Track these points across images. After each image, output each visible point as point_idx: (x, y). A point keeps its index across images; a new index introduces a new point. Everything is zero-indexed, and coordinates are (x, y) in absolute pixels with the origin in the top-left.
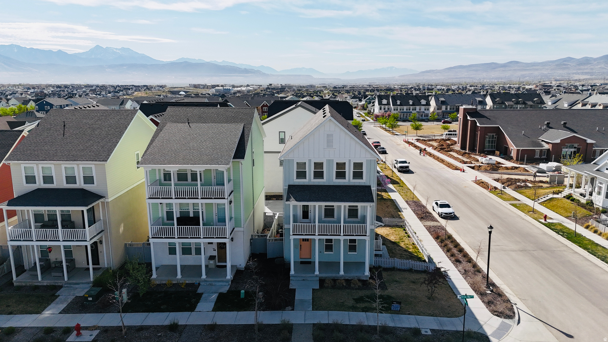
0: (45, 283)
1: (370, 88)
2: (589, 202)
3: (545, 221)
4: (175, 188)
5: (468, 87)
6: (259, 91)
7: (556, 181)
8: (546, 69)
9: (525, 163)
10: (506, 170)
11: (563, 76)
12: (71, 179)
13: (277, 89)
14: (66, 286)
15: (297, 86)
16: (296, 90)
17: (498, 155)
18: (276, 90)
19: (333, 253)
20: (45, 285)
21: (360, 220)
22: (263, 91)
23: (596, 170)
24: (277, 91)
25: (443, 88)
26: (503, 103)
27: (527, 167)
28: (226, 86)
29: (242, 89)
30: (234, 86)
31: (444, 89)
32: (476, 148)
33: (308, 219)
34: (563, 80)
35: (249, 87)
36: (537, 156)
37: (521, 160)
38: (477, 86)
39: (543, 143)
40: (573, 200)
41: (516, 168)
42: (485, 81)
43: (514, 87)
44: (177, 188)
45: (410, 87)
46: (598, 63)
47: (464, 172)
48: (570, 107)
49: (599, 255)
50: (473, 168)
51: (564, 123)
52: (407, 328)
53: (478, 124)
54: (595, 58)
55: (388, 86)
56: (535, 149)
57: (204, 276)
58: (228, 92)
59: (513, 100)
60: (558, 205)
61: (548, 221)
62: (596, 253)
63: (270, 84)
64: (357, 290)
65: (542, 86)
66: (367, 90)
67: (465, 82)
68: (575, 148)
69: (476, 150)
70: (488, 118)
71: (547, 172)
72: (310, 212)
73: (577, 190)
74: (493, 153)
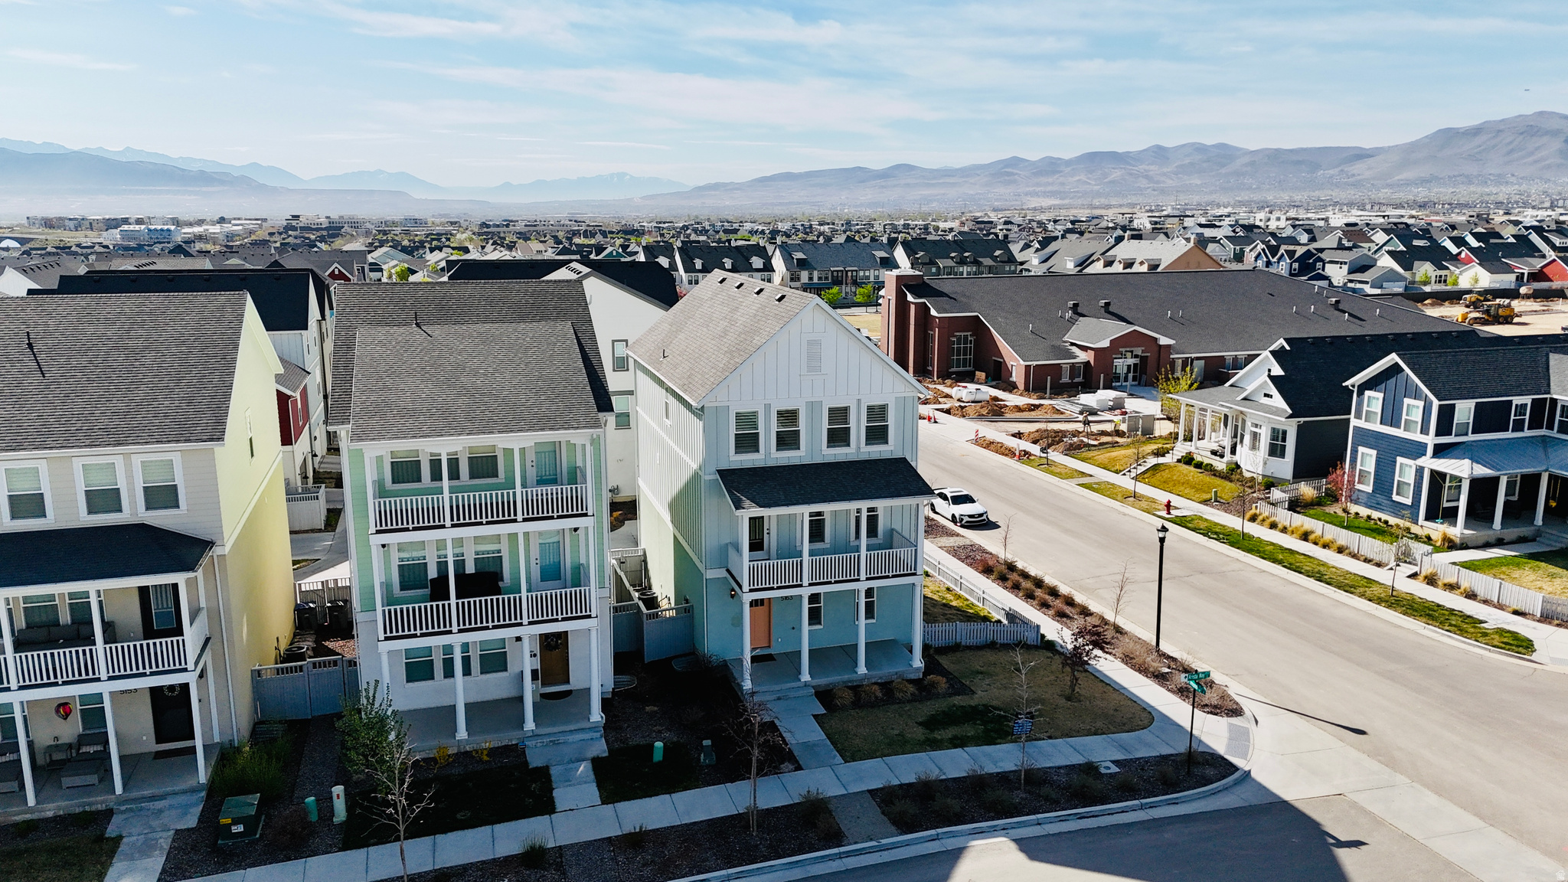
0: (50, 810)
1: (579, 226)
2: (1234, 466)
3: (1169, 513)
4: (451, 498)
5: (815, 223)
6: (262, 235)
7: (1140, 430)
8: (971, 183)
9: (1048, 395)
10: (1019, 413)
11: (1006, 200)
12: (104, 499)
13: (317, 230)
14: (123, 808)
15: (376, 222)
16: (374, 231)
17: (983, 382)
18: (314, 232)
19: (822, 627)
20: (51, 816)
21: (882, 542)
22: (276, 235)
23: (1243, 399)
24: (319, 234)
25: (761, 228)
26: (932, 263)
27: (1060, 403)
28: (152, 220)
29: (210, 231)
30: (177, 222)
31: (763, 230)
32: (930, 368)
33: (763, 550)
34: (1009, 210)
35: (230, 223)
36: (1065, 379)
37: (1035, 390)
38: (833, 224)
39: (1074, 349)
40: (1199, 465)
41: (1037, 407)
42: (846, 211)
43: (916, 225)
44: (457, 497)
45: (681, 225)
46: (1073, 169)
47: (936, 422)
48: (1079, 268)
49: (1308, 571)
50: (948, 412)
51: (1074, 304)
52: (1067, 766)
53: (933, 312)
54: (1066, 158)
55: (623, 223)
56: (1060, 364)
57: (530, 725)
58: (164, 238)
59: (953, 255)
60: (1175, 478)
61: (1174, 512)
62: (1298, 567)
63: (293, 216)
64: (915, 704)
65: (974, 223)
66: (576, 233)
67: (803, 214)
68: (1136, 356)
69: (931, 373)
70: (951, 298)
71: (1099, 413)
72: (768, 533)
73: (1200, 443)
74: (969, 377)
